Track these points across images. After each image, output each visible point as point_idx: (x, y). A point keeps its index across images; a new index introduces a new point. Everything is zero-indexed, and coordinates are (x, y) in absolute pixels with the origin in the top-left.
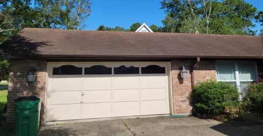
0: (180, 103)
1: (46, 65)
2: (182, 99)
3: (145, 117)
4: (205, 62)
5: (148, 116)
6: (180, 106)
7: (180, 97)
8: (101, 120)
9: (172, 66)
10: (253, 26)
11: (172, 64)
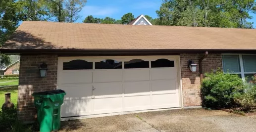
0: (190, 96)
1: (57, 60)
2: (192, 92)
3: (157, 110)
4: (213, 56)
5: (159, 110)
6: (189, 99)
7: (189, 90)
8: (113, 115)
9: (181, 60)
10: (250, 18)
11: (181, 58)
